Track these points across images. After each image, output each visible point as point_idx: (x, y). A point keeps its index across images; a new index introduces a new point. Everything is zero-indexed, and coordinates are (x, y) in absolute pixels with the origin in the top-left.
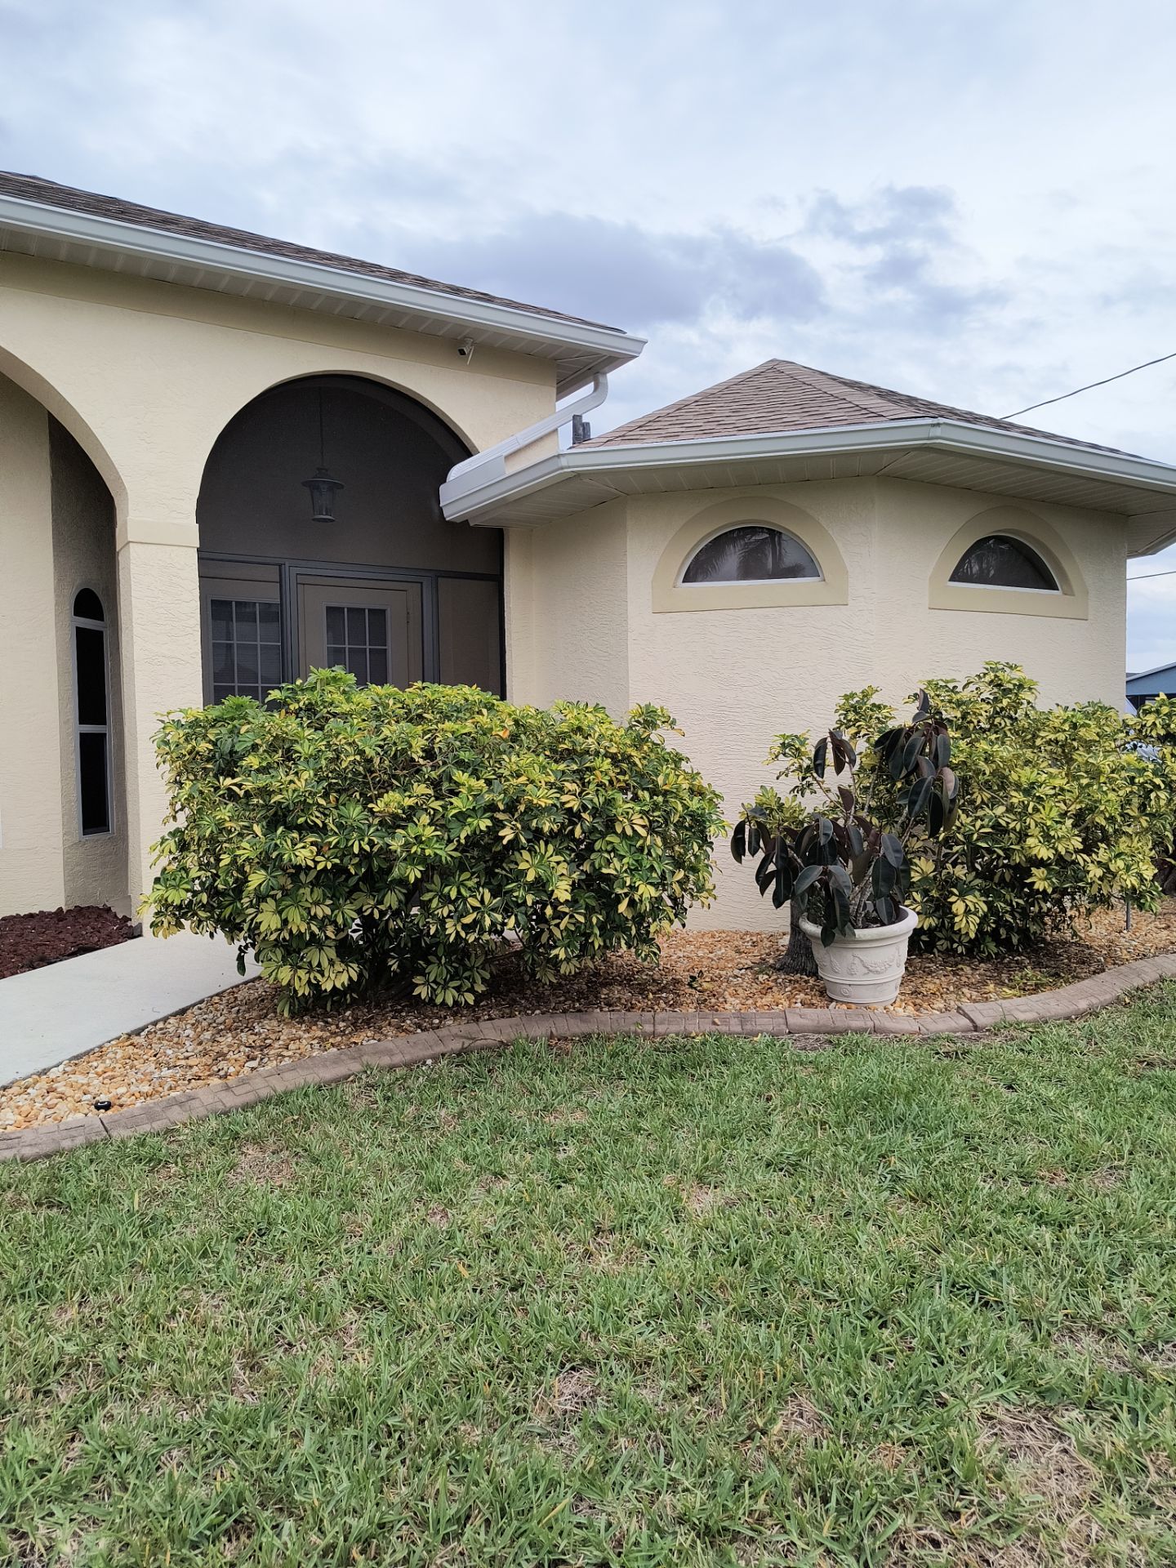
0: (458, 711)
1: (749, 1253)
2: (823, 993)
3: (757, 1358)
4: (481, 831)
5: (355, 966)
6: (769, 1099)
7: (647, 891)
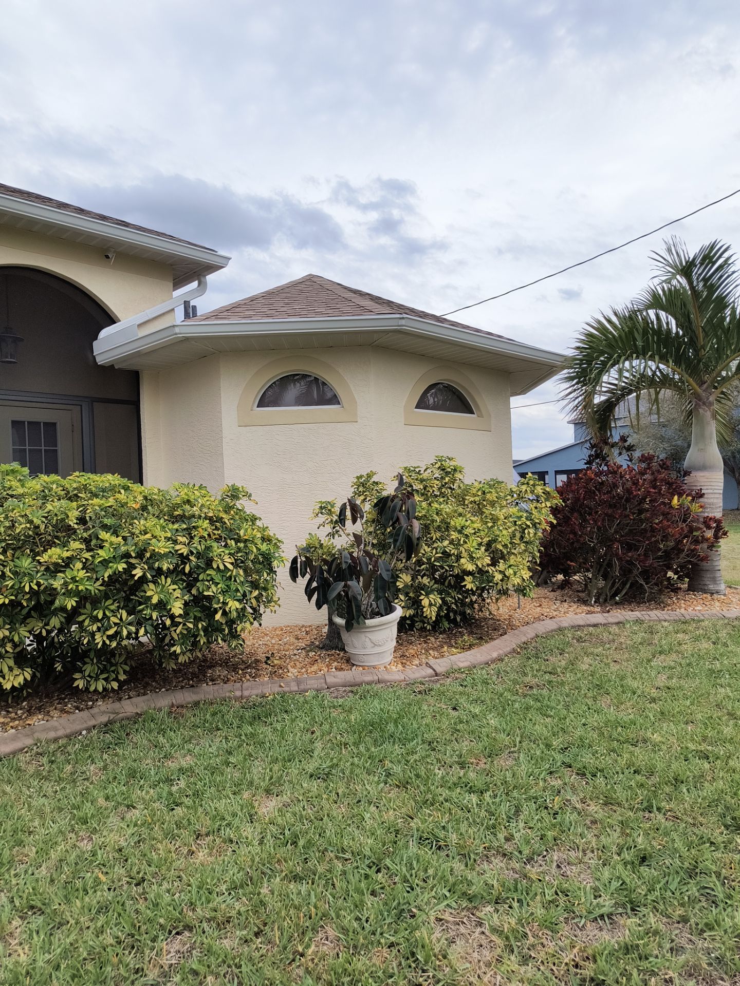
0: (104, 491)
1: (297, 836)
2: (348, 661)
3: (300, 905)
4: (119, 572)
5: (29, 670)
6: (313, 733)
7: (233, 605)
